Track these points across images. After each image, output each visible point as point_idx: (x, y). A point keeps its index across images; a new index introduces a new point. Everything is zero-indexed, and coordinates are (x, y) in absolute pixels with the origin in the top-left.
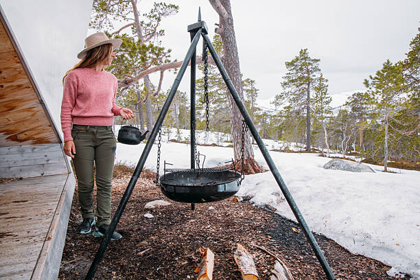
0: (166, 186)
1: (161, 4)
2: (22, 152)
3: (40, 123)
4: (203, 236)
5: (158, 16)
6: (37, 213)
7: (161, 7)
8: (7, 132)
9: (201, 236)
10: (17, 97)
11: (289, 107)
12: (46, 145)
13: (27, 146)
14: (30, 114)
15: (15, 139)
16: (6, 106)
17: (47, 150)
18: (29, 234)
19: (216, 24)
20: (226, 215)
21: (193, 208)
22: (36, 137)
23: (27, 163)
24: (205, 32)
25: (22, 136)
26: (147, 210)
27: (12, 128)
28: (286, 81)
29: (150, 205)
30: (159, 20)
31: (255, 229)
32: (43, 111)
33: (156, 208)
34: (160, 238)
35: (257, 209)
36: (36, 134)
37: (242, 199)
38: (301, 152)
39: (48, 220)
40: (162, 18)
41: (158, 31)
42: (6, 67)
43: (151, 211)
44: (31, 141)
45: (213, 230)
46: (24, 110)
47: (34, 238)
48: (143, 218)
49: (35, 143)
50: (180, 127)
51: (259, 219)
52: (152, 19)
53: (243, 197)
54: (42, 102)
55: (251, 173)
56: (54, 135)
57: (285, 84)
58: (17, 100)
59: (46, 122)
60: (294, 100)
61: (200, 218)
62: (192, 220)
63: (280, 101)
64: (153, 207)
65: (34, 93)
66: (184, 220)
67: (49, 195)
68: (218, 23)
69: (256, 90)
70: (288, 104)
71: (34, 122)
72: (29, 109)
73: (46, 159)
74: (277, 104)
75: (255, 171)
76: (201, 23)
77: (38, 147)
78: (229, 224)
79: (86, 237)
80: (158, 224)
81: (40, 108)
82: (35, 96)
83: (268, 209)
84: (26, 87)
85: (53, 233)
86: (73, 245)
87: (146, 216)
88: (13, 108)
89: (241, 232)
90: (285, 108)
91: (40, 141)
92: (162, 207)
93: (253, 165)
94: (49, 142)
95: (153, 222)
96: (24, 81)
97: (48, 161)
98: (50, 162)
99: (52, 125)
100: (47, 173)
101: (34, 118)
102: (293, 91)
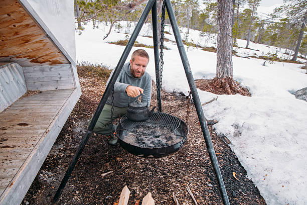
2: (43, 70)
3: (51, 51)
8: (30, 57)
10: (28, 33)
11: (285, 20)
12: (60, 66)
13: (46, 66)
14: (42, 44)
15: (36, 61)
16: (22, 40)
17: (60, 69)
22: (51, 60)
23: (46, 79)
25: (41, 60)
27: (32, 54)
32: (51, 43)
36: (50, 58)
42: (12, 11)
44: (48, 63)
46: (36, 42)
49: (52, 64)
53: (209, 121)
54: (48, 36)
56: (64, 59)
58: (29, 35)
59: (56, 50)
60: (292, 13)
63: (277, 14)
65: (40, 30)
70: (285, 17)
71: (47, 50)
72: (40, 42)
73: (59, 76)
74: (274, 17)
77: (55, 66)
81: (48, 40)
82: (42, 32)
83: (224, 140)
84: (33, 26)
88: (28, 41)
90: (281, 20)
91: (55, 63)
93: (230, 84)
94: (61, 63)
96: (30, 22)
97: (60, 78)
98: (62, 79)
99: (60, 52)
100: (60, 88)
101: (46, 47)
102: (293, 5)
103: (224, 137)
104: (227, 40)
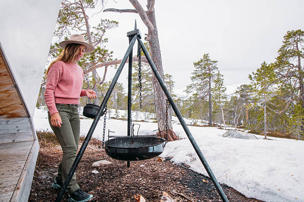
0: (110, 148)
1: (106, 20)
3: (13, 102)
4: (136, 186)
5: (103, 28)
6: (9, 170)
7: (106, 22)
9: (135, 186)
11: (196, 94)
12: (18, 119)
13: (2, 119)
14: (6, 95)
17: (18, 123)
18: (2, 186)
19: (146, 34)
20: (153, 171)
21: (128, 166)
22: (10, 112)
23: (2, 132)
24: (139, 37)
26: (94, 168)
28: (194, 76)
29: (96, 164)
30: (104, 31)
31: (175, 181)
32: (16, 93)
33: (101, 166)
34: (104, 188)
35: (176, 166)
36: (10, 111)
37: (164, 159)
38: (205, 126)
39: (17, 175)
40: (107, 30)
41: (103, 39)
43: (97, 168)
44: (5, 116)
45: (144, 182)
46: (2, 92)
47: (6, 189)
48: (91, 174)
49: (9, 117)
50: (118, 108)
51: (177, 174)
52: (99, 30)
53: (165, 158)
54: (16, 87)
55: (171, 141)
56: (25, 111)
57: (194, 78)
59: (19, 101)
60: (200, 89)
61: (134, 173)
62: (128, 175)
63: (190, 90)
64: (98, 165)
65: (11, 80)
66: (122, 175)
67: (19, 156)
68: (147, 34)
69: (173, 82)
70: (195, 92)
71: (9, 101)
72: (6, 92)
73: (17, 129)
74: (188, 92)
75: (173, 138)
76: (137, 30)
77: (12, 120)
78: (156, 177)
79: (46, 189)
80: (102, 178)
81: (15, 90)
82: (11, 82)
83: (184, 166)
84: (5, 75)
85: (22, 184)
86: (36, 195)
87: (93, 172)
89: (165, 183)
90: (193, 95)
91: (13, 116)
92: (105, 166)
93: (172, 135)
94: (20, 117)
95: (98, 176)
96: (4, 71)
97: (18, 131)
98: (20, 131)
99: (23, 104)
100: (17, 140)
101: (9, 98)
102: (199, 83)
103: (183, 164)
104: (163, 99)
